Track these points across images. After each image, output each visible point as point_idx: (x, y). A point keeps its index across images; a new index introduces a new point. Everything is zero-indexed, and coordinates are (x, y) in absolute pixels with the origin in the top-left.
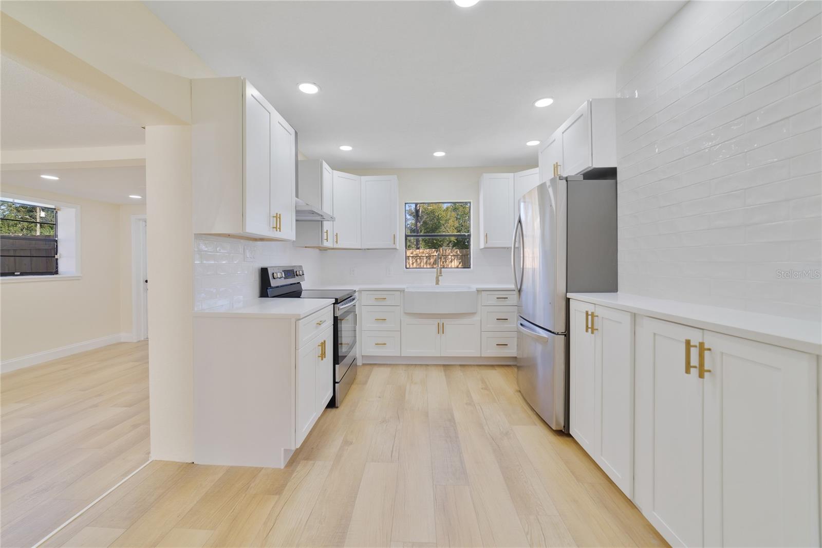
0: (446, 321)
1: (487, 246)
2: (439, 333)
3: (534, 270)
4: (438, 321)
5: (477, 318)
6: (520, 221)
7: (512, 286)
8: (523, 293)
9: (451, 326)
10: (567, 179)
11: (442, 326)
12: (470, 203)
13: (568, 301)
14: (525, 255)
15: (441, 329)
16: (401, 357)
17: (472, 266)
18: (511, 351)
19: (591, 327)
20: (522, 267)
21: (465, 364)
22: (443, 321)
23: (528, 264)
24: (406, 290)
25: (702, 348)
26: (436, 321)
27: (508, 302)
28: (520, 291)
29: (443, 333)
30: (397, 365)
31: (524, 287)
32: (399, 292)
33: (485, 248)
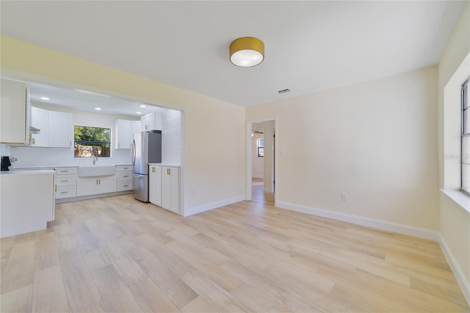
0: (101, 179)
1: (119, 148)
2: (97, 184)
3: (139, 158)
4: (97, 179)
5: (115, 177)
6: (134, 141)
7: (131, 164)
8: (135, 166)
9: (103, 181)
10: (149, 132)
11: (99, 181)
12: (110, 129)
13: (149, 165)
14: (136, 151)
15: (98, 182)
16: (76, 197)
17: (111, 156)
18: (130, 188)
19: (154, 171)
20: (134, 156)
21: (110, 195)
22: (99, 179)
23: (137, 156)
24: (80, 167)
25: (169, 170)
26: (95, 180)
27: (128, 170)
28: (134, 164)
29: (99, 184)
30: (75, 201)
31: (135, 164)
32: (76, 168)
33: (118, 149)
